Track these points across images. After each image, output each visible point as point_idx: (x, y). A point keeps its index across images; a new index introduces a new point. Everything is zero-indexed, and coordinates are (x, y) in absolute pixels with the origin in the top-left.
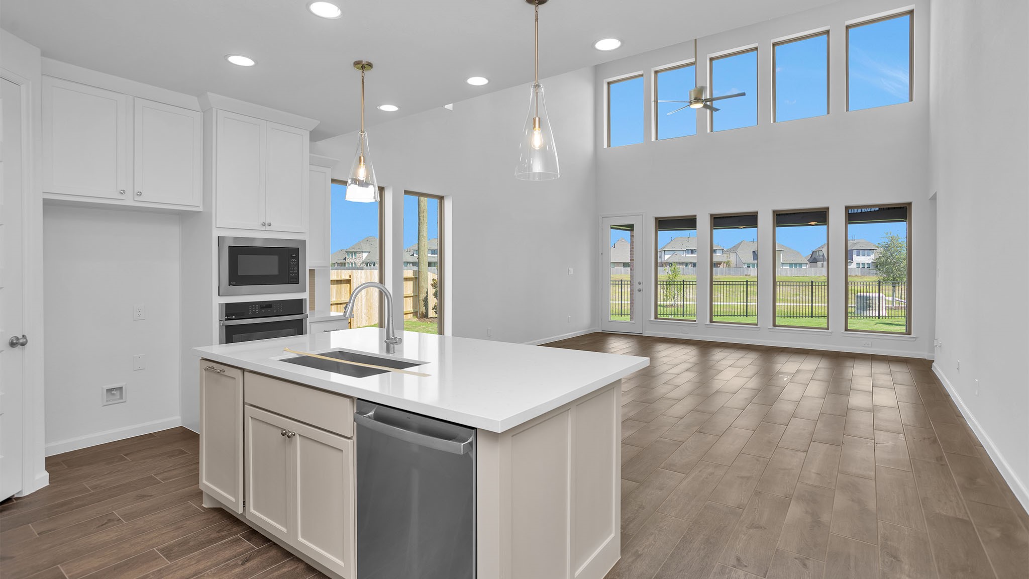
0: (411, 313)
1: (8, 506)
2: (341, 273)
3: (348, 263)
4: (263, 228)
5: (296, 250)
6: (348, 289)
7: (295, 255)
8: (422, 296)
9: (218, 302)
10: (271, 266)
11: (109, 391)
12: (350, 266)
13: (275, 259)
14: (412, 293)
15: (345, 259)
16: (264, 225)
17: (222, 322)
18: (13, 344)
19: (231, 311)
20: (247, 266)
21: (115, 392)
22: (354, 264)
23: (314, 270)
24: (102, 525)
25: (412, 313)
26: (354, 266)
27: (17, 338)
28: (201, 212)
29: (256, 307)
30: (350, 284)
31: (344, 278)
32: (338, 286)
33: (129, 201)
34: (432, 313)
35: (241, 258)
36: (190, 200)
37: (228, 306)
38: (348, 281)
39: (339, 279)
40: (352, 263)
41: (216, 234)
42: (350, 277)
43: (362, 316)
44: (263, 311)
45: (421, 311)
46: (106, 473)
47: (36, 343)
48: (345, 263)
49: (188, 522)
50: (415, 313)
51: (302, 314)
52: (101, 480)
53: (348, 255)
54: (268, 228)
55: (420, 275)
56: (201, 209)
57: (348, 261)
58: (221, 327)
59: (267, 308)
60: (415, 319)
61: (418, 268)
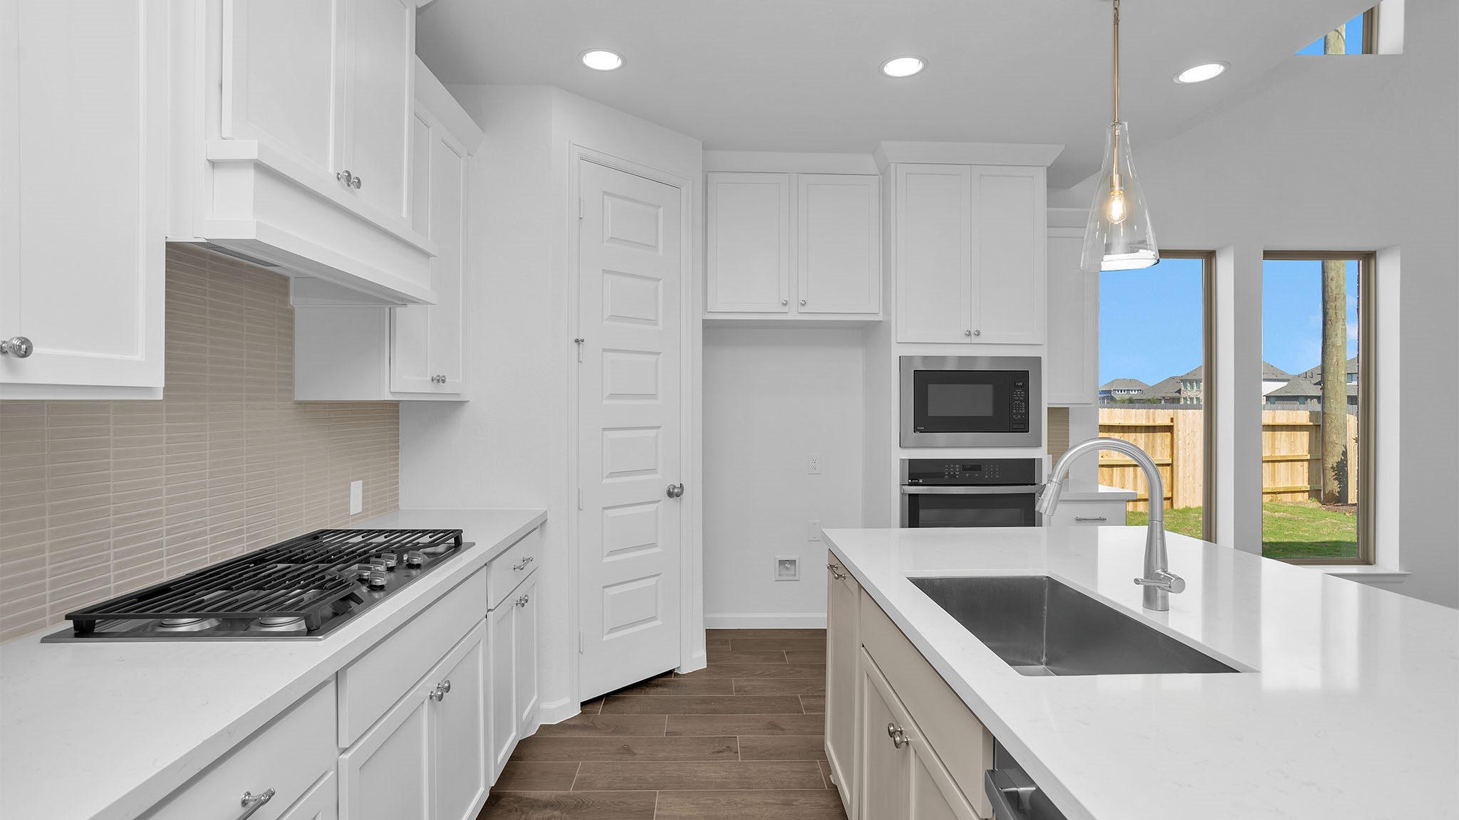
0: (1304, 492)
1: (668, 681)
2: (1154, 414)
3: (1185, 399)
4: (968, 340)
5: (1024, 375)
6: (1168, 441)
7: (1020, 384)
8: (1332, 460)
9: (899, 456)
10: (981, 401)
11: (782, 562)
12: (1189, 402)
13: (987, 391)
14: (1306, 453)
15: (1179, 392)
16: (969, 334)
17: (904, 487)
18: (670, 494)
19: (918, 472)
20: (943, 401)
21: (789, 566)
22: (1195, 400)
23: (1068, 408)
24: (718, 752)
25: (1307, 491)
26: (1195, 403)
27: (675, 487)
28: (881, 321)
29: (955, 468)
30: (1172, 433)
31: (1159, 422)
32: (1149, 437)
33: (793, 315)
34: (1353, 497)
35: (933, 389)
36: (863, 306)
37: (912, 463)
38: (1169, 429)
39: (1151, 424)
40: (1192, 399)
41: (897, 352)
42: (1172, 421)
43: (1194, 488)
44: (967, 475)
45: (1329, 488)
46: (759, 672)
47: (693, 493)
48: (1179, 399)
49: (802, 800)
50: (1314, 493)
51: (1035, 484)
52: (749, 680)
53: (1185, 386)
54: (975, 339)
55: (1328, 420)
56: (880, 318)
57: (1183, 394)
58: (903, 494)
59: (972, 470)
60: (1314, 504)
61: (1323, 408)
